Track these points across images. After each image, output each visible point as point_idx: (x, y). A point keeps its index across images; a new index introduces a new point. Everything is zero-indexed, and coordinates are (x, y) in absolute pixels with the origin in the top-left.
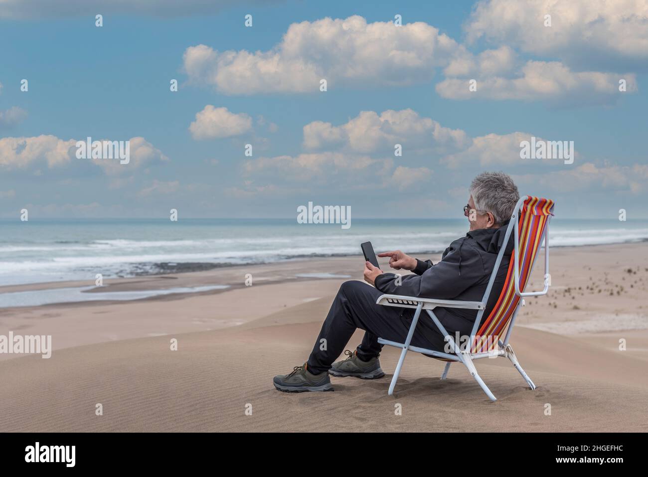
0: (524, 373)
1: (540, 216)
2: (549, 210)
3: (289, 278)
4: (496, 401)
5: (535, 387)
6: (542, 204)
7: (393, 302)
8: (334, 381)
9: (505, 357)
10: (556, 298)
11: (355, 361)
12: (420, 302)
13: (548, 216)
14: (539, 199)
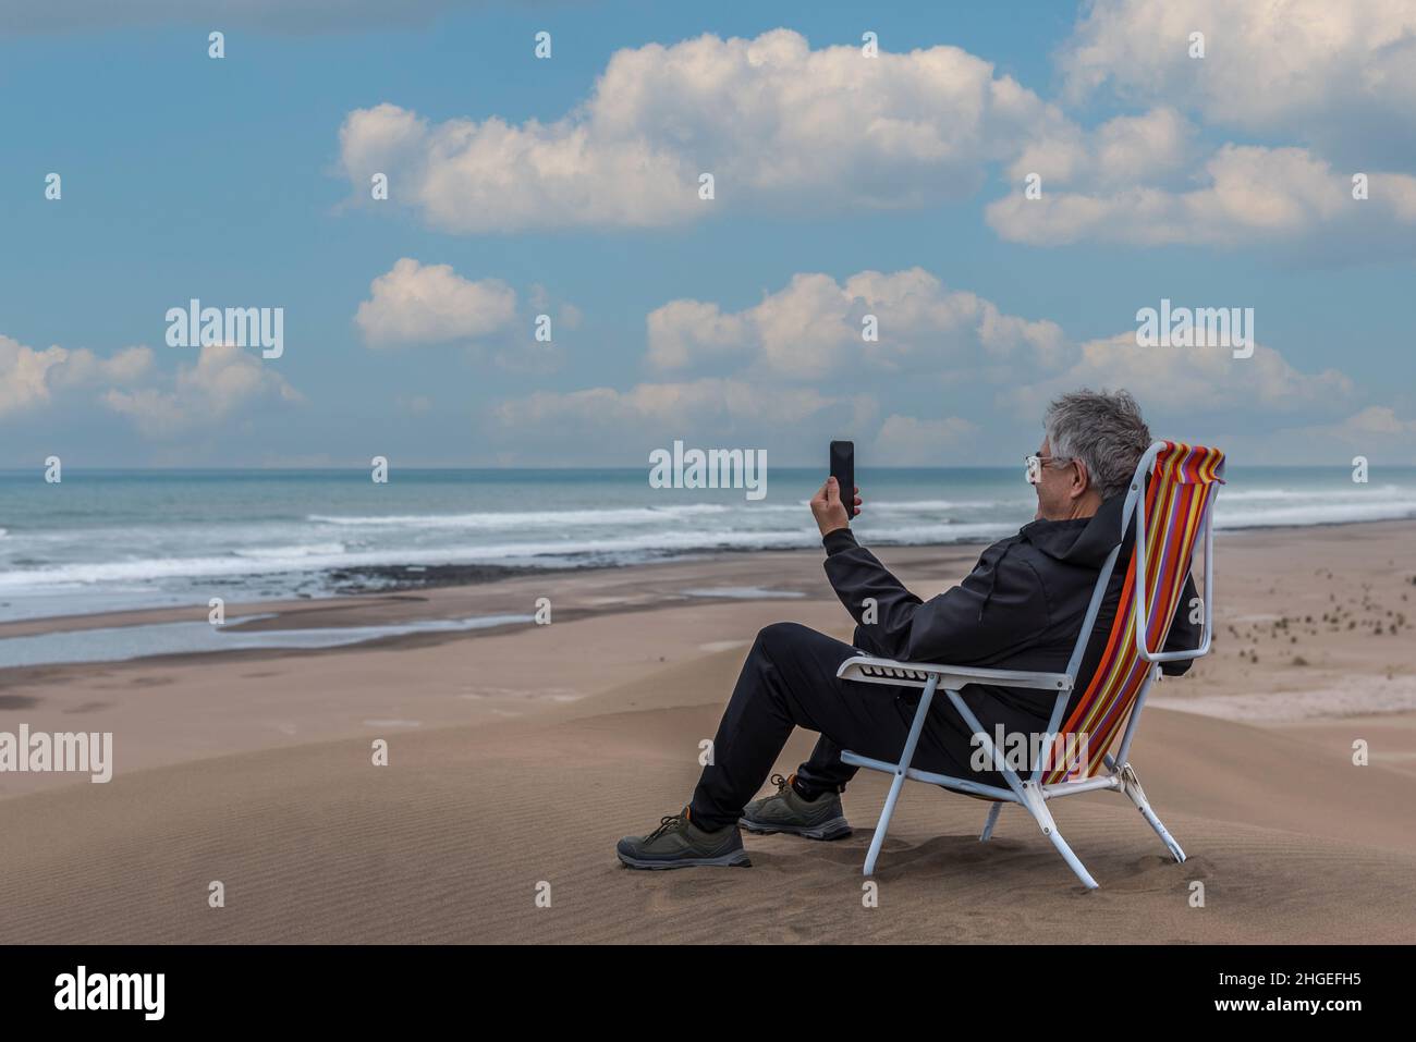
0: (1161, 827)
1: (1193, 486)
2: (1212, 471)
3: (670, 598)
4: (1096, 889)
5: (1184, 857)
6: (1198, 458)
7: (874, 674)
8: (751, 843)
9: (1119, 791)
10: (1255, 641)
11: (788, 799)
12: (933, 674)
13: (1211, 484)
14: (1190, 448)
